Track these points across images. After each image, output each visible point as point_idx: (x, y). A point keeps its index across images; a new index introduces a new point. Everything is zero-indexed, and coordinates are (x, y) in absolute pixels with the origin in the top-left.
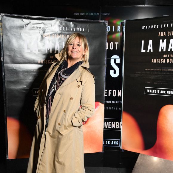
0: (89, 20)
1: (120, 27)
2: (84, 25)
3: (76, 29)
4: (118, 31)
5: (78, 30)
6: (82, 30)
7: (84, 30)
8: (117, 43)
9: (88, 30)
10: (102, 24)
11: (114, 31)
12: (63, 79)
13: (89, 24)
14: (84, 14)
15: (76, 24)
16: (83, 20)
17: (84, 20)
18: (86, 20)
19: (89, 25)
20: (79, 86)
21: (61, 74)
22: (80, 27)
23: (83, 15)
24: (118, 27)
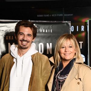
0: (52, 22)
1: (83, 27)
2: (47, 26)
3: (39, 30)
4: (82, 30)
5: (41, 32)
6: (45, 31)
7: (47, 31)
8: (81, 43)
9: (51, 31)
10: (65, 24)
11: (77, 31)
12: (61, 81)
13: (51, 25)
14: (47, 15)
15: (39, 25)
16: (45, 21)
17: (47, 21)
18: (49, 21)
19: (52, 27)
20: (79, 83)
21: (58, 77)
22: (43, 28)
23: (47, 17)
24: (82, 26)
